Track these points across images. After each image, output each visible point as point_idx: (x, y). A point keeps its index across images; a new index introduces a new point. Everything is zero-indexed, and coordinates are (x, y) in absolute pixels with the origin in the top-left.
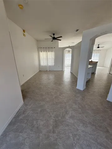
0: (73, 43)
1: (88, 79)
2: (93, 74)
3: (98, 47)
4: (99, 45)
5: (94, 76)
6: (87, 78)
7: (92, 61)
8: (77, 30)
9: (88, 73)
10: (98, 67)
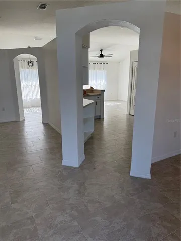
0: (40, 39)
1: (89, 135)
2: (99, 119)
3: (102, 56)
4: (101, 50)
5: (102, 124)
6: (85, 134)
7: (92, 90)
8: (43, 6)
9: (86, 121)
10: (105, 104)
